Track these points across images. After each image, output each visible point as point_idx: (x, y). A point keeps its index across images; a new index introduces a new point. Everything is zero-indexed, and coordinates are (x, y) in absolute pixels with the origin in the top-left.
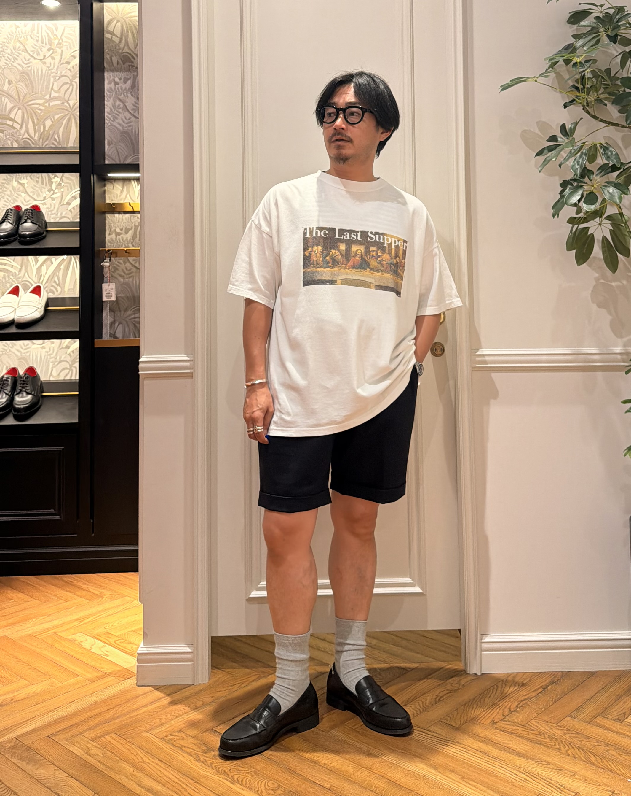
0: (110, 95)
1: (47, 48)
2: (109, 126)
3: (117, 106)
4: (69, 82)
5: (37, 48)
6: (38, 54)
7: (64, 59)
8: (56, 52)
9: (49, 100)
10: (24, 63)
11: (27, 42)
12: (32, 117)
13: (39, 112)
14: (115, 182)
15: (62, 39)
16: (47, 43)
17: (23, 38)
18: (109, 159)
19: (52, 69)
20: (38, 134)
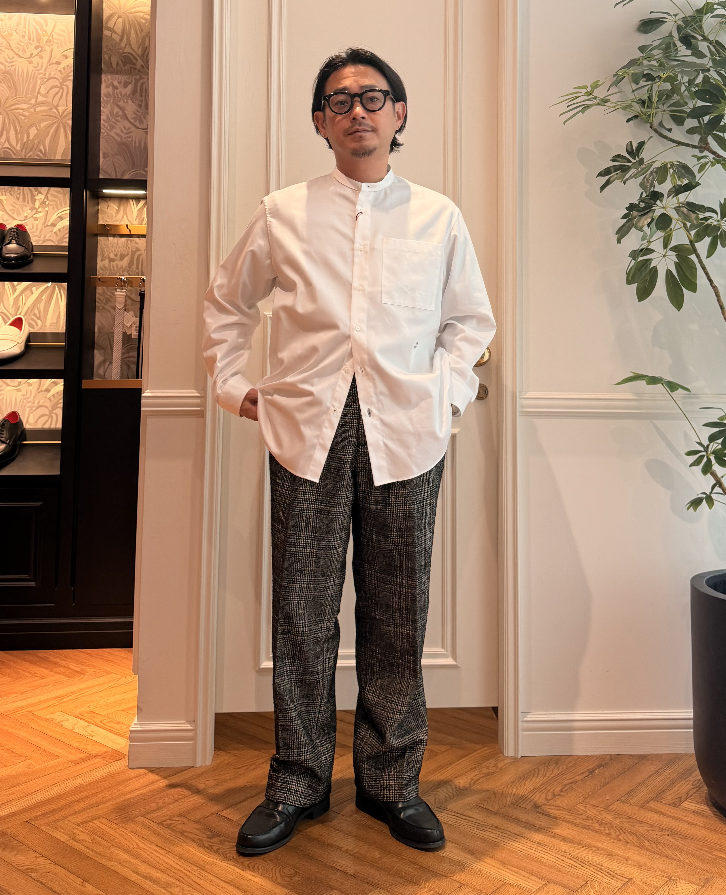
0: (107, 100)
1: (34, 46)
2: (105, 136)
3: (115, 113)
4: (59, 85)
5: (23, 44)
6: (24, 51)
7: (54, 59)
8: (45, 50)
9: (36, 105)
10: (7, 62)
11: (11, 38)
12: (14, 123)
13: (23, 118)
14: (110, 200)
15: (52, 36)
16: (35, 39)
17: (7, 33)
18: (104, 173)
19: (40, 70)
20: (21, 143)
